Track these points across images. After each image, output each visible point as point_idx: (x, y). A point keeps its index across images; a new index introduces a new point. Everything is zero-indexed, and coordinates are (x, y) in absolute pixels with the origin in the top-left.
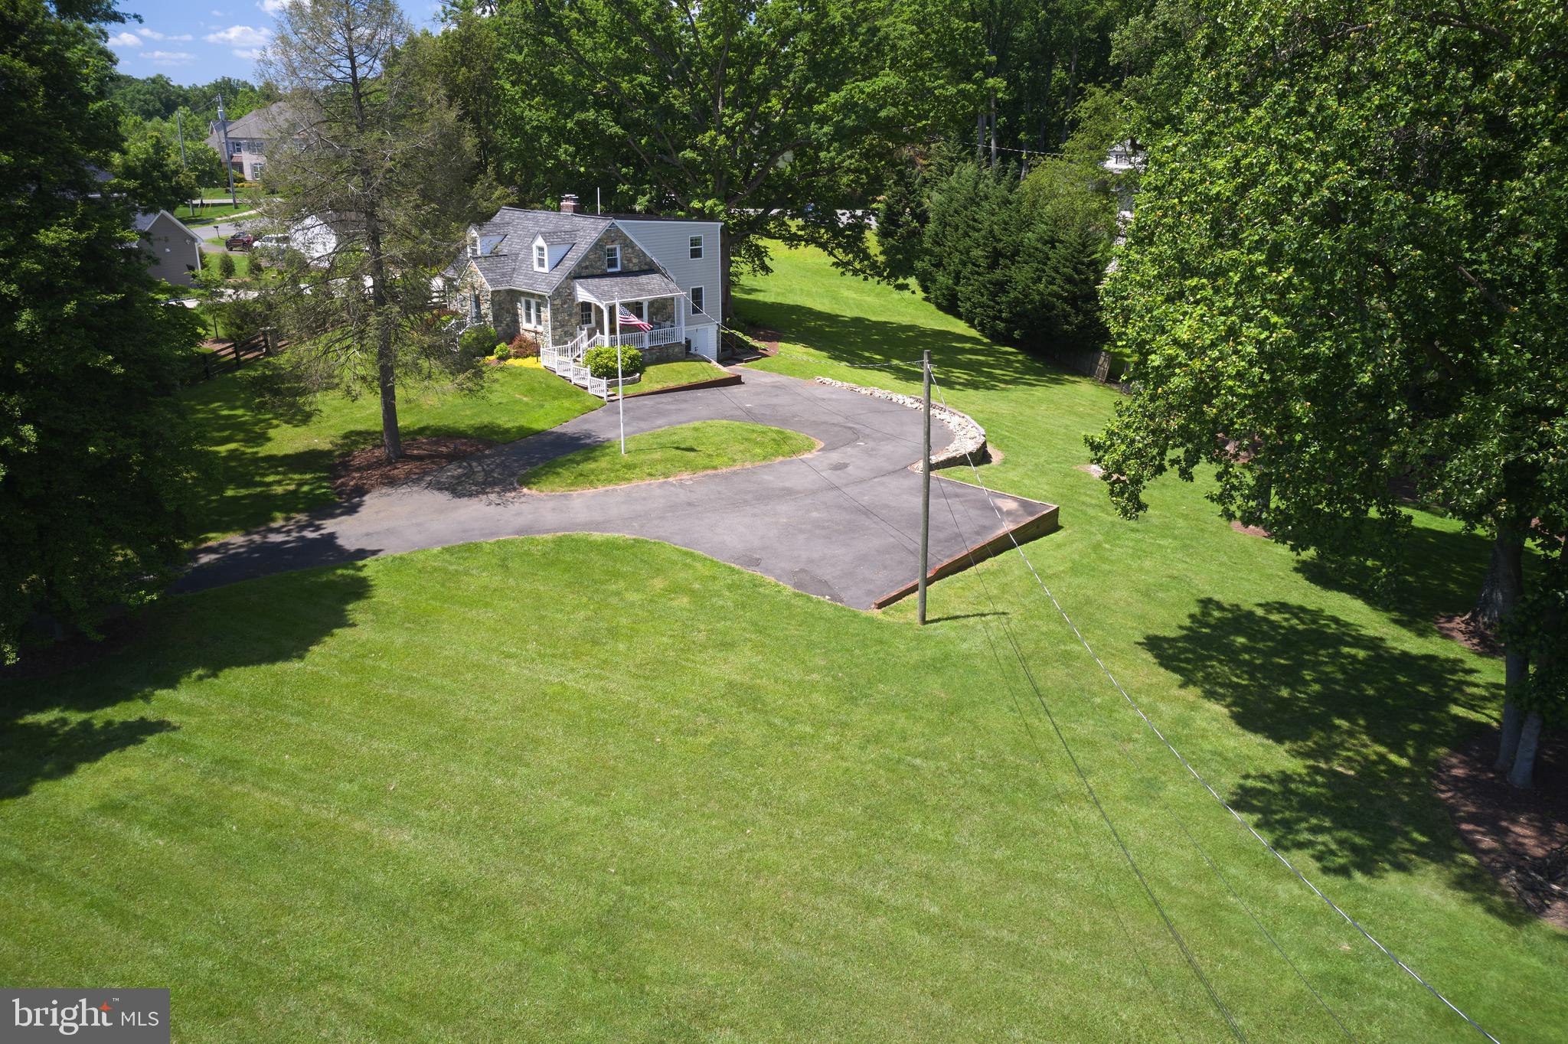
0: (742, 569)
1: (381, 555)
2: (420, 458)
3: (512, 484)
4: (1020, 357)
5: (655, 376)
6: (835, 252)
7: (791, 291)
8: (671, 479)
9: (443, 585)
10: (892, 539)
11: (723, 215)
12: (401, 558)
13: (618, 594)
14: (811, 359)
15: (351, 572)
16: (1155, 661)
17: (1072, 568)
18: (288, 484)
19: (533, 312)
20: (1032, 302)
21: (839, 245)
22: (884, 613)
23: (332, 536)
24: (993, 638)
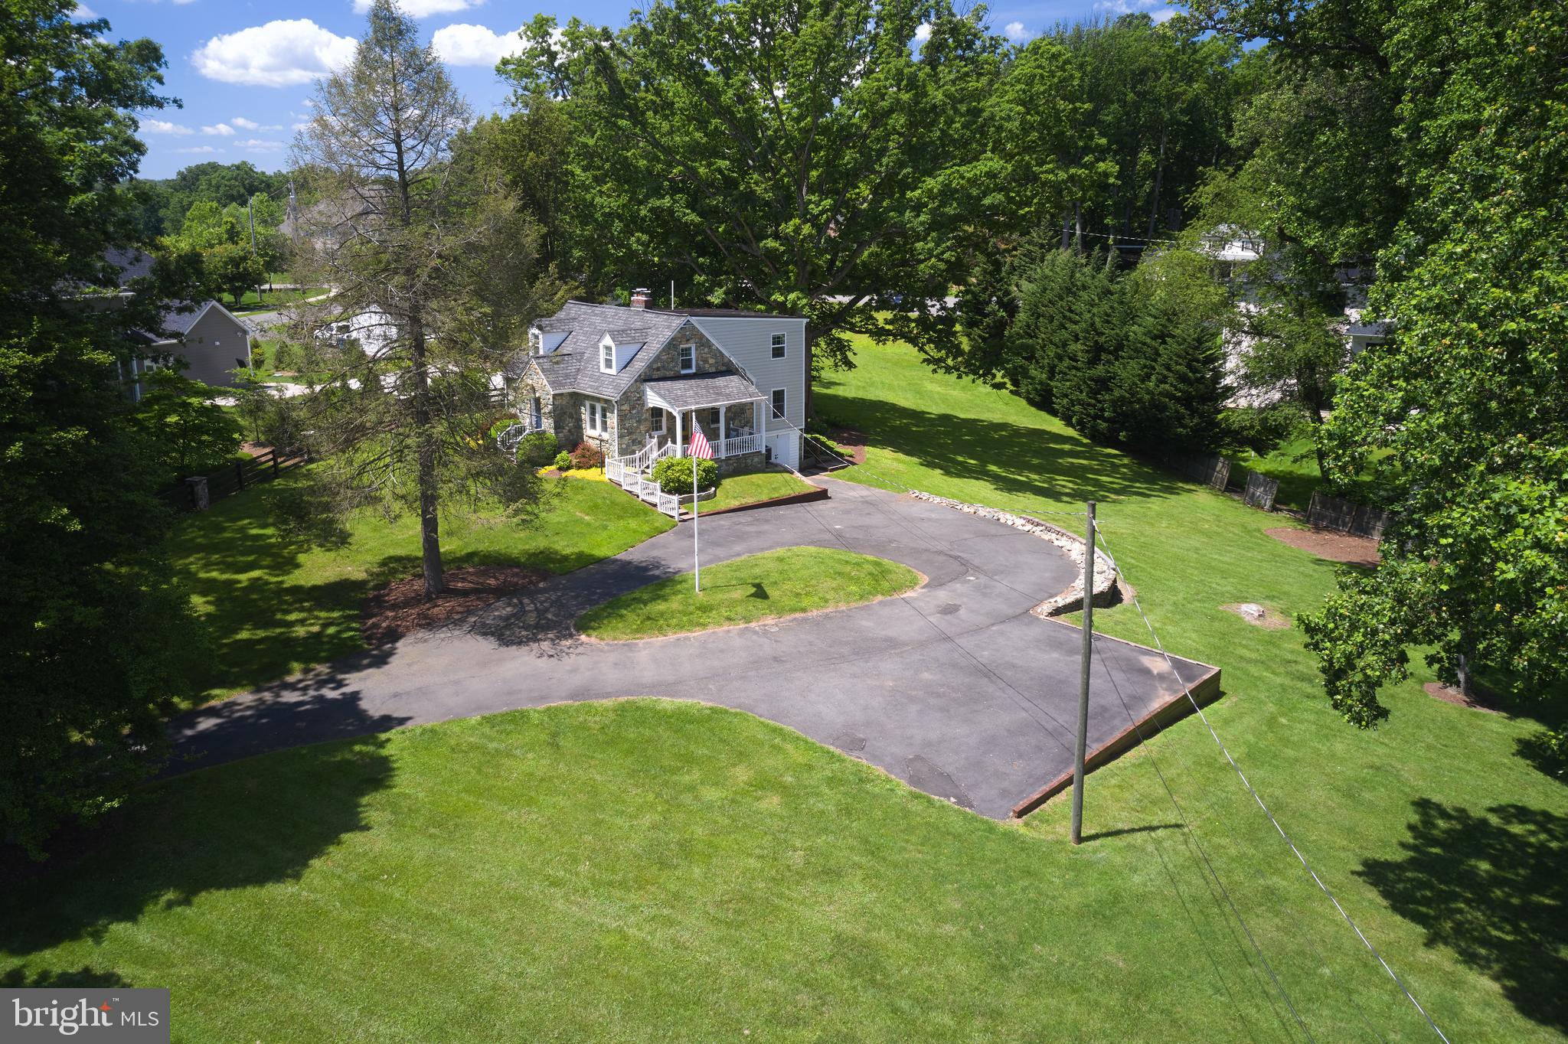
0: (845, 756)
1: (409, 725)
2: (464, 593)
3: (568, 628)
4: (1126, 461)
5: (733, 491)
6: (927, 348)
7: (872, 384)
8: (753, 625)
9: (479, 771)
10: (1024, 714)
11: (807, 309)
12: (432, 731)
13: (691, 788)
14: (902, 467)
15: (371, 748)
16: (1385, 903)
17: (1248, 755)
18: (312, 625)
19: (598, 417)
20: (1140, 401)
21: (930, 341)
22: (1027, 824)
23: (355, 696)
24: (1170, 866)
